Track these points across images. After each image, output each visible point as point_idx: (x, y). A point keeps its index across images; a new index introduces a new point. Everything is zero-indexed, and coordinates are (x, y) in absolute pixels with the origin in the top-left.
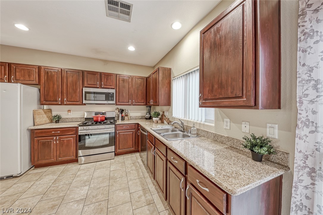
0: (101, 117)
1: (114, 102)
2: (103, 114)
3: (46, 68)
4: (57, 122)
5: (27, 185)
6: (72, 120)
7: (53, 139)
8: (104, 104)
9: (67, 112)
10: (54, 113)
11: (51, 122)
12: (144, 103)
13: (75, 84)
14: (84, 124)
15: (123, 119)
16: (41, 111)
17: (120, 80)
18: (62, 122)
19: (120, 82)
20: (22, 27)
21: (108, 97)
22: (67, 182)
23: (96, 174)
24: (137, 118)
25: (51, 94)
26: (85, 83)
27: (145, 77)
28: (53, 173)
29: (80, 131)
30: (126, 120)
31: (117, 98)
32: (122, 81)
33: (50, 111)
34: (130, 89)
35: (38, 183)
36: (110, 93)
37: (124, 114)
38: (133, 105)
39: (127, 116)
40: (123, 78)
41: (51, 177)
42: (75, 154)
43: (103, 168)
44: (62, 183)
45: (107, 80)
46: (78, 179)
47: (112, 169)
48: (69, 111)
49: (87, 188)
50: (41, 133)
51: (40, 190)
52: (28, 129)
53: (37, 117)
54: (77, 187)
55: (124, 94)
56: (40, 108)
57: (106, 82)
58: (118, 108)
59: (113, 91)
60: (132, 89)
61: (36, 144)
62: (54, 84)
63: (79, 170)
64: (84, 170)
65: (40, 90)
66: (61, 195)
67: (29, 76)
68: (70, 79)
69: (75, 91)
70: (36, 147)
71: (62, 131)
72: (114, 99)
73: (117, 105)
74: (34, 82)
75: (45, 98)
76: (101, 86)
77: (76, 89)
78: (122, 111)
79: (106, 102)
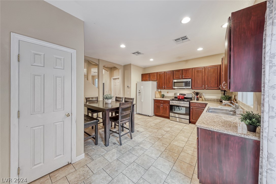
0: (181, 96)
1: (190, 87)
2: (185, 95)
3: (159, 72)
4: (163, 97)
5: (152, 120)
6: (169, 97)
7: (160, 105)
8: (184, 89)
9: (167, 93)
10: (162, 93)
11: (161, 97)
12: (217, 87)
13: (169, 78)
14: (173, 100)
15: (198, 100)
16: (158, 92)
17: (195, 71)
18: (165, 98)
19: (195, 73)
20: (152, 60)
21: (187, 84)
22: (164, 124)
23: (176, 126)
24: (212, 100)
25: (161, 84)
26: (174, 77)
27: (218, 65)
28: (160, 120)
29: (170, 103)
30: (200, 100)
31: (193, 84)
32: (197, 72)
33: (161, 92)
34: (203, 78)
35: (155, 120)
36: (188, 81)
37: (199, 96)
38: (207, 89)
39: (201, 97)
40: (198, 70)
41: (159, 120)
42: (169, 114)
43: (180, 126)
44: (162, 124)
45: (186, 73)
46: (168, 125)
47: (184, 128)
48: (168, 92)
49: (170, 129)
50: (157, 101)
51: (155, 123)
52: (153, 99)
53: (156, 94)
54: (166, 127)
55: (198, 81)
56: (157, 91)
57: (186, 74)
58: (195, 92)
59: (190, 80)
60: (205, 77)
61: (155, 106)
62: (162, 80)
63: (169, 122)
64: (171, 123)
65: (157, 83)
66: (160, 127)
67: (154, 77)
68: (167, 76)
69: (169, 82)
70: (155, 107)
71: (164, 102)
72: (190, 85)
73: (192, 89)
74: (155, 80)
75: (159, 86)
76: (182, 77)
77: (170, 81)
78: (197, 94)
79: (185, 87)
